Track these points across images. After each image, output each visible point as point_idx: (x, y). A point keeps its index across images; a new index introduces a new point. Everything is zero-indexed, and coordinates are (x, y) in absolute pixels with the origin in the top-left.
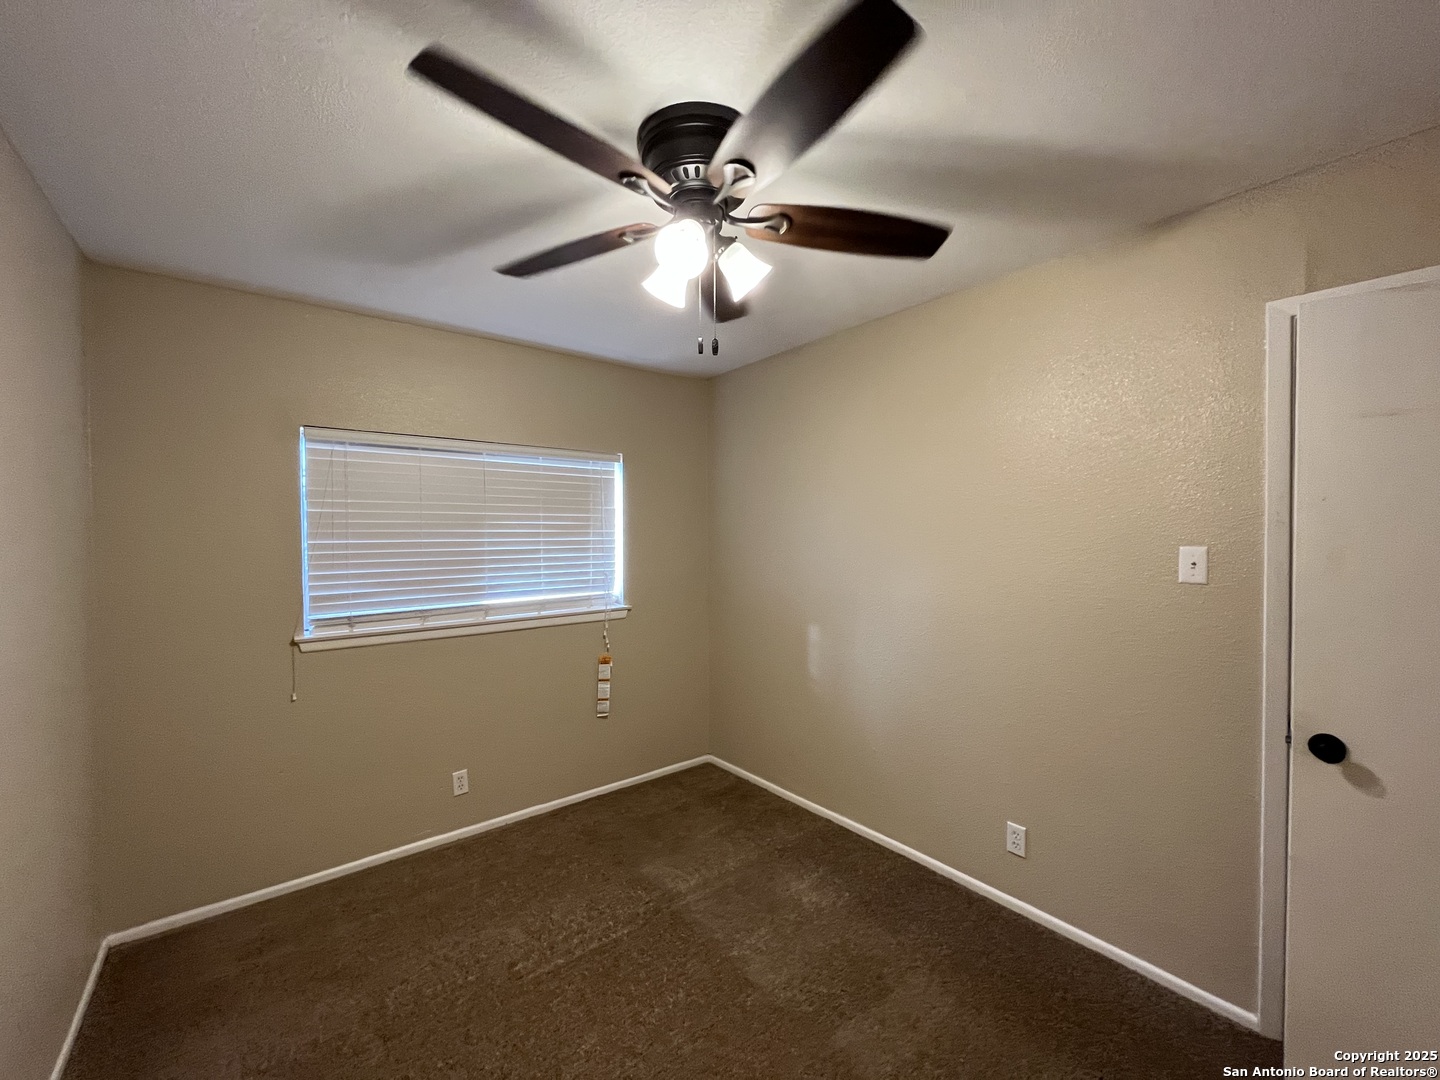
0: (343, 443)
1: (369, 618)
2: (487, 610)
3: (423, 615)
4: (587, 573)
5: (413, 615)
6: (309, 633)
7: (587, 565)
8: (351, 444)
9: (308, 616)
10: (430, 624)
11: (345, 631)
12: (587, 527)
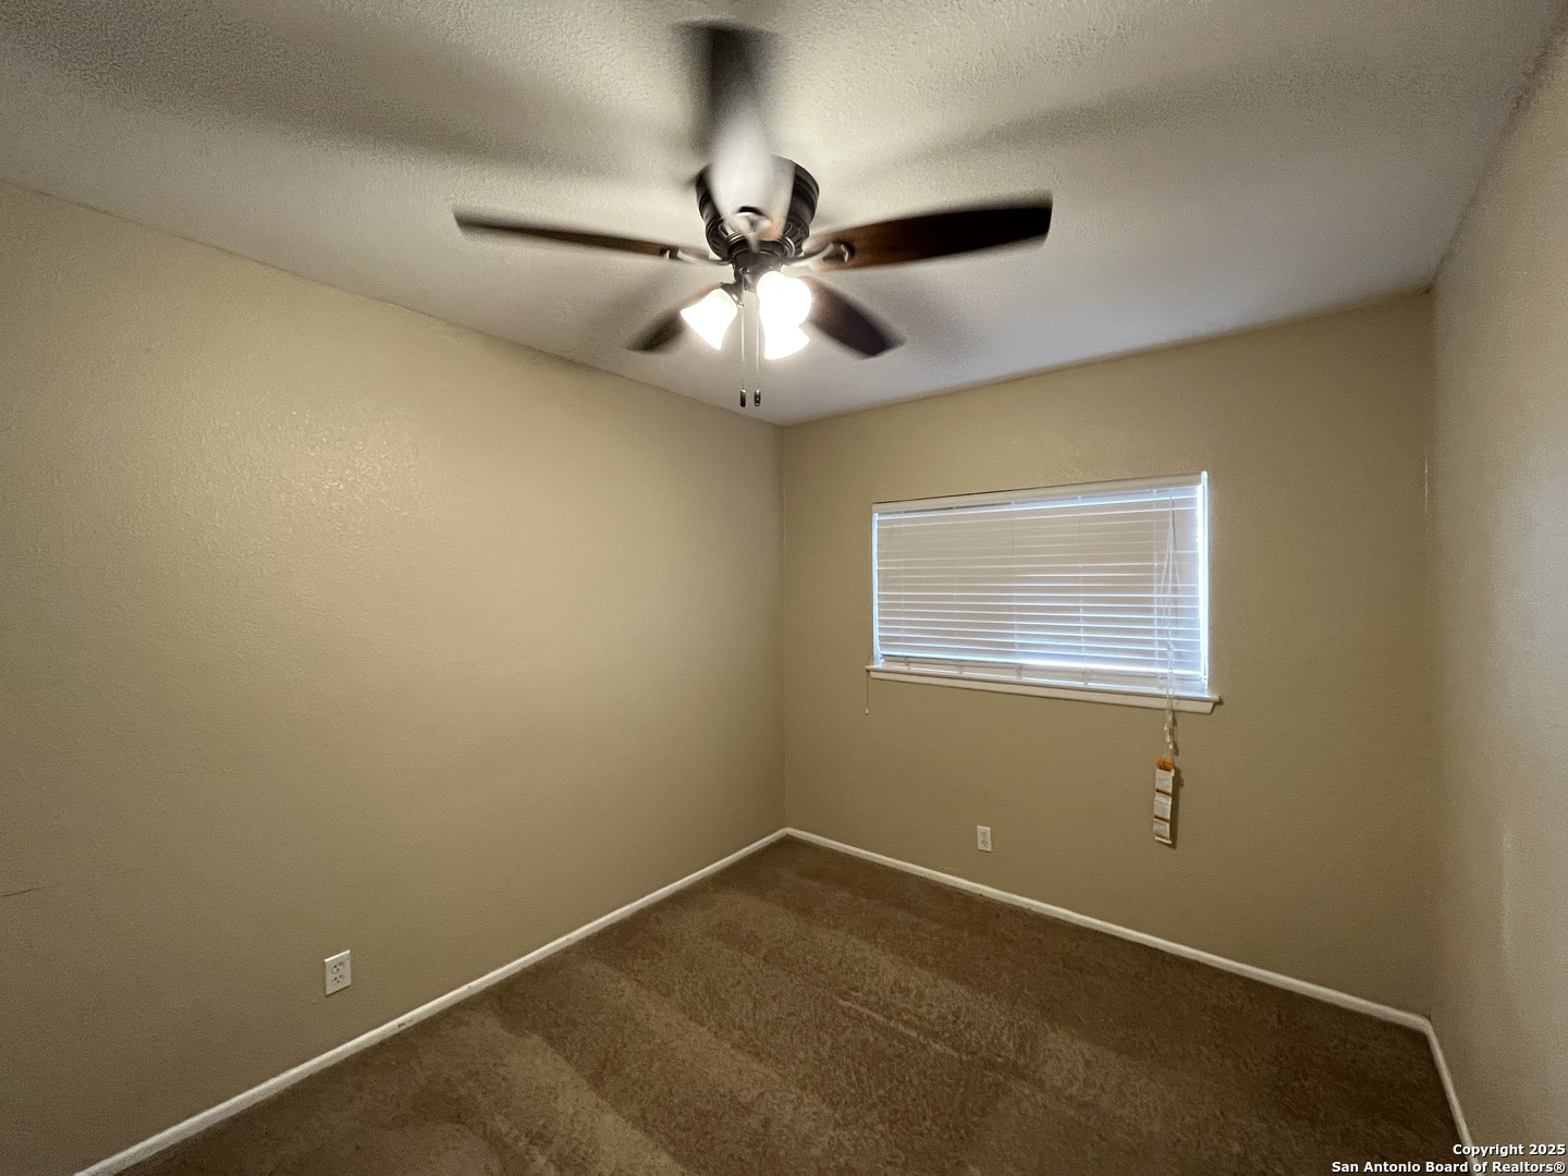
0: (898, 513)
1: (926, 661)
2: (1020, 668)
3: (960, 664)
4: (1150, 642)
5: (950, 663)
6: (879, 664)
7: (1150, 632)
8: (906, 512)
9: (878, 650)
10: (966, 674)
11: (904, 668)
12: (1150, 579)
